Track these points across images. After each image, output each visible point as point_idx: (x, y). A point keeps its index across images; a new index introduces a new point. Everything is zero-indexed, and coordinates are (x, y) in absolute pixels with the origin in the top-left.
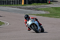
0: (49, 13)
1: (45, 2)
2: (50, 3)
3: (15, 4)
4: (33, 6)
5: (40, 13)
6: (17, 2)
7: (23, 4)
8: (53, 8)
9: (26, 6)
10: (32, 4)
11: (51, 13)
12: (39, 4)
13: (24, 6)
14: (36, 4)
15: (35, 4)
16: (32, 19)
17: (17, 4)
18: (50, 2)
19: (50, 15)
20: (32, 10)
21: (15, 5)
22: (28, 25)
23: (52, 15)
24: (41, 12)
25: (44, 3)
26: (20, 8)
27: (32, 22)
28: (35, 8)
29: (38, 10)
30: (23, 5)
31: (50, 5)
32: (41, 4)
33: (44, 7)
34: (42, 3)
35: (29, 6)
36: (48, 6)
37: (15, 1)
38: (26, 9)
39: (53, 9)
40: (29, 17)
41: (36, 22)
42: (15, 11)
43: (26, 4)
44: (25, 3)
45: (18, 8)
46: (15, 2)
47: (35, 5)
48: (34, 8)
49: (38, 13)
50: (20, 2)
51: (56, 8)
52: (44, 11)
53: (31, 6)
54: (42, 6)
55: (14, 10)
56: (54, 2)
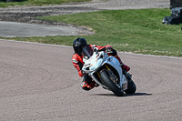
0: (90, 31)
5: (60, 31)
8: (105, 12)
11: (98, 31)
19: (95, 38)
24: (60, 28)
27: (101, 60)
28: (41, 15)
29: (51, 23)
33: (74, 12)
35: (16, 8)
36: (86, 8)
39: (108, 18)
47: (37, 3)
48: (36, 15)
49: (51, 32)
51: (118, 15)
52: (75, 25)
53: (25, 7)
54: (65, 8)
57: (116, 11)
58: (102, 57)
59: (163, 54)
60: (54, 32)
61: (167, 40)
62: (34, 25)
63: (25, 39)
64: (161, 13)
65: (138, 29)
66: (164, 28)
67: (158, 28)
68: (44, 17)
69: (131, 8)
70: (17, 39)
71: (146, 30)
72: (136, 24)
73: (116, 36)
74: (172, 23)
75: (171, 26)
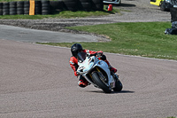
0: (107, 39)
1: (97, 6)
2: (111, 12)
3: (8, 14)
4: (62, 21)
5: (84, 39)
6: (16, 7)
7: (32, 12)
9: (40, 18)
10: (58, 13)
12: (79, 13)
13: (36, 21)
14: (72, 13)
15: (67, 13)
16: (91, 55)
17: (16, 14)
18: (111, 8)
19: (112, 44)
20: (58, 30)
21: (8, 16)
22: (82, 71)
23: (118, 45)
24: (84, 36)
25: (95, 10)
26: (25, 26)
27: (93, 63)
28: (69, 25)
29: (77, 32)
30: (32, 17)
31: (110, 17)
32: (84, 13)
33: (95, 23)
34: (88, 11)
35: (50, 20)
36: (105, 21)
37: (8, 4)
38: (40, 28)
39: (122, 28)
40: (84, 51)
41: (103, 65)
42: (9, 33)
43: (41, 13)
44: (38, 11)
45: (17, 25)
46: (9, 8)
47: (66, 16)
48: (66, 25)
49: (77, 39)
50: (23, 7)
51: (129, 26)
53: (56, 19)
55: (6, 31)
56: (125, 8)
57: (128, 24)
58: (93, 61)
59: (164, 58)
60: (79, 39)
61: (168, 47)
62: (64, 33)
63: (57, 44)
64: (164, 25)
65: (145, 37)
66: (166, 38)
67: (161, 37)
68: (72, 27)
69: (140, 21)
70: (50, 44)
71: (151, 39)
72: (144, 33)
73: (128, 43)
74: (172, 34)
75: (171, 36)
